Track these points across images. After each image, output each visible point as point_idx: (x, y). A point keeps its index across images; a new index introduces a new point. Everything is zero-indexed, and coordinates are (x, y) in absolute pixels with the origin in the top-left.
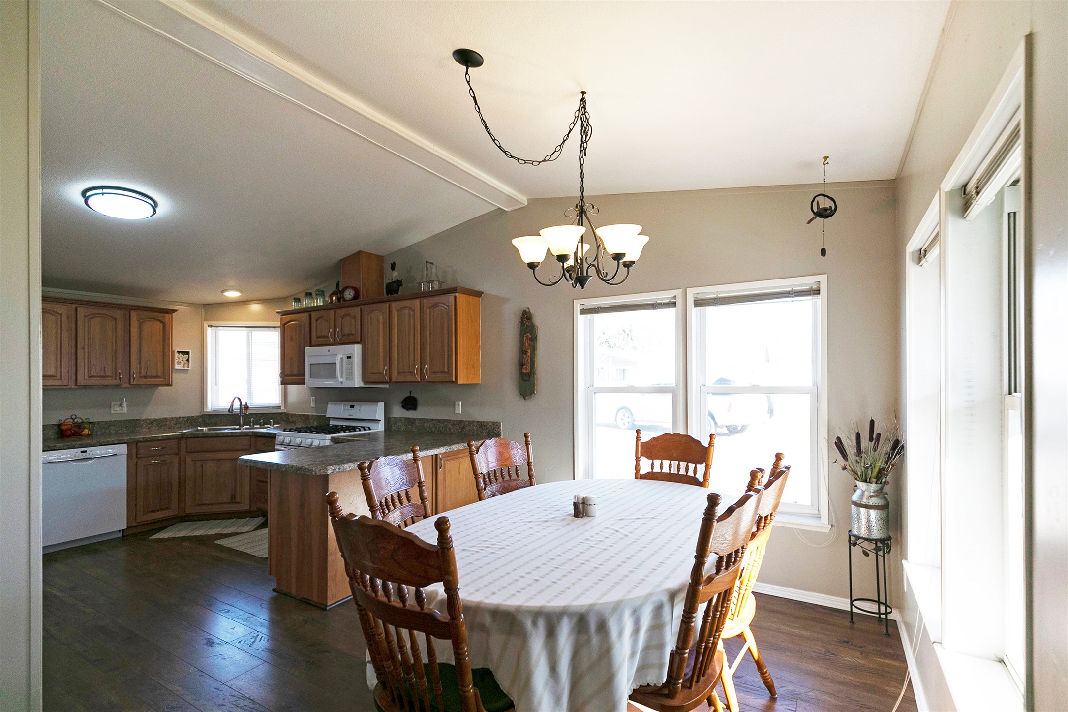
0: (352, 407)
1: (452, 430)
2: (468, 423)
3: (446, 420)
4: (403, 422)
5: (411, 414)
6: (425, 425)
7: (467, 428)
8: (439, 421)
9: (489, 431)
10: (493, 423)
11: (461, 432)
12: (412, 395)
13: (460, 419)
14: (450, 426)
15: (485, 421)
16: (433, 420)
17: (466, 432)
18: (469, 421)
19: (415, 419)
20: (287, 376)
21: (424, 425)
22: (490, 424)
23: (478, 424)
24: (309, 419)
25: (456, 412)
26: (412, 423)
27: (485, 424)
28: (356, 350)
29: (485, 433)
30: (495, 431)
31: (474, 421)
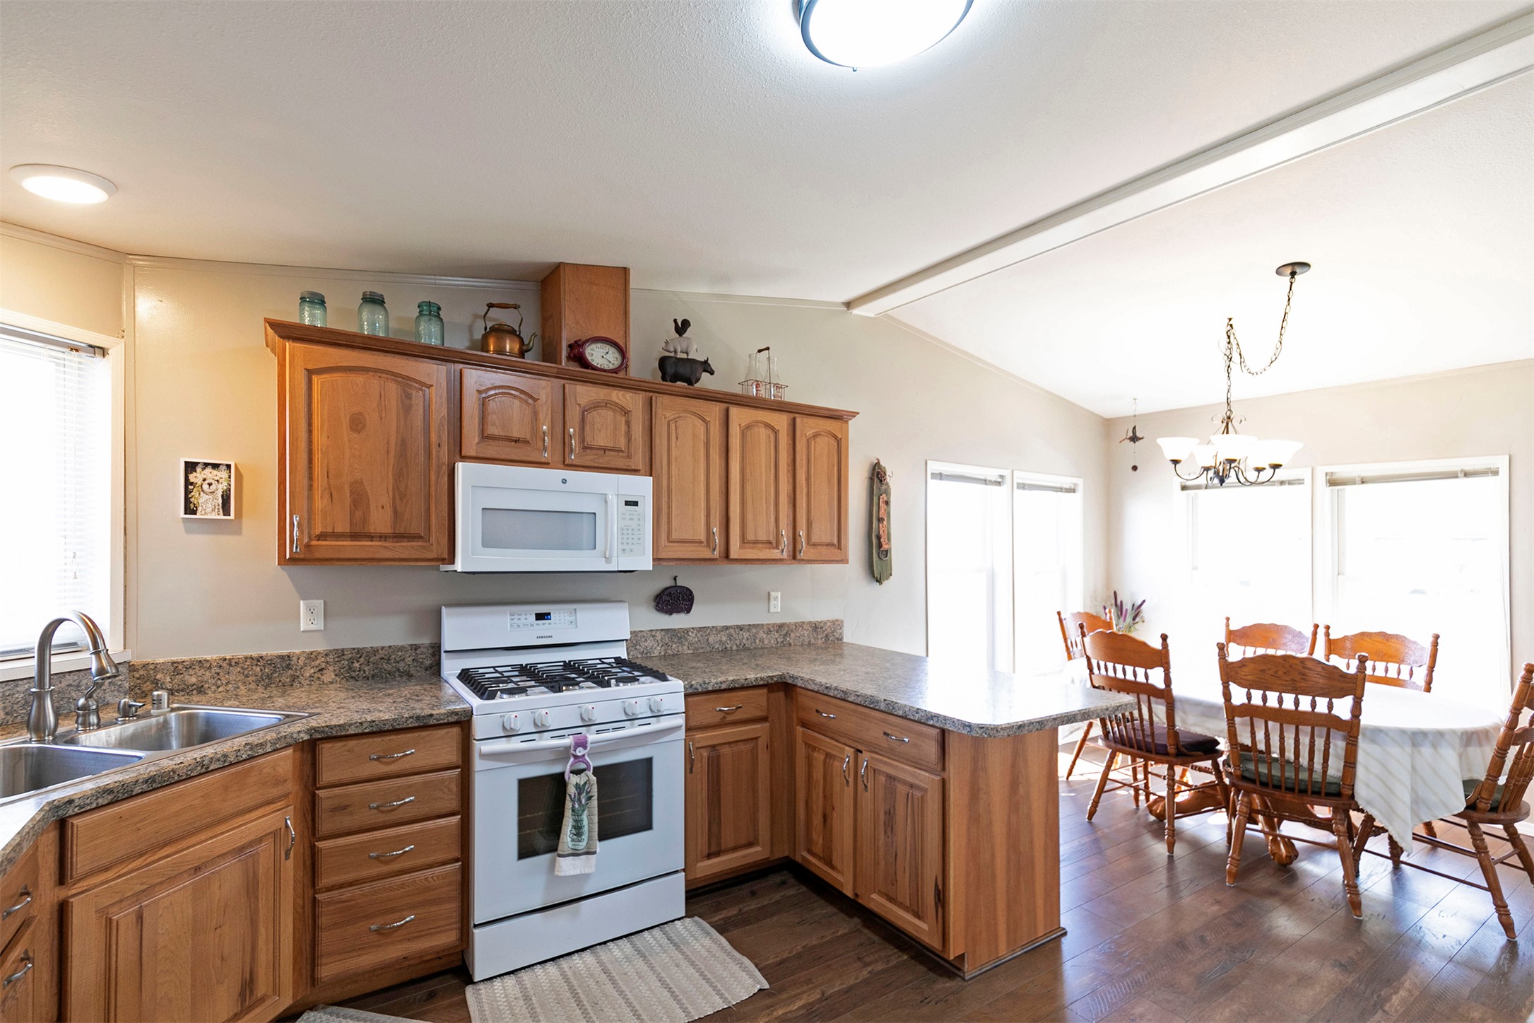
0: (540, 617)
1: (766, 642)
2: (794, 627)
3: (755, 626)
4: (659, 638)
5: (678, 621)
6: (711, 639)
7: (793, 635)
8: (741, 628)
9: (827, 636)
10: (833, 622)
11: (782, 642)
12: (679, 584)
13: (779, 621)
14: (761, 634)
15: (819, 620)
16: (727, 628)
17: (791, 641)
18: (796, 624)
19: (687, 631)
20: (323, 536)
21: (708, 640)
22: (829, 624)
23: (811, 627)
24: (289, 667)
25: (772, 610)
26: (680, 638)
27: (822, 625)
28: (642, 486)
29: (821, 639)
30: (835, 634)
31: (803, 623)
